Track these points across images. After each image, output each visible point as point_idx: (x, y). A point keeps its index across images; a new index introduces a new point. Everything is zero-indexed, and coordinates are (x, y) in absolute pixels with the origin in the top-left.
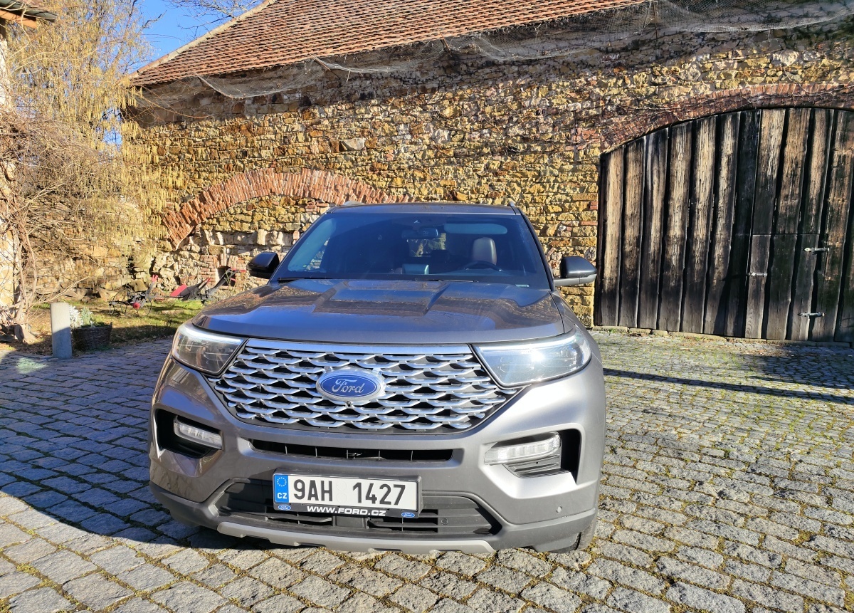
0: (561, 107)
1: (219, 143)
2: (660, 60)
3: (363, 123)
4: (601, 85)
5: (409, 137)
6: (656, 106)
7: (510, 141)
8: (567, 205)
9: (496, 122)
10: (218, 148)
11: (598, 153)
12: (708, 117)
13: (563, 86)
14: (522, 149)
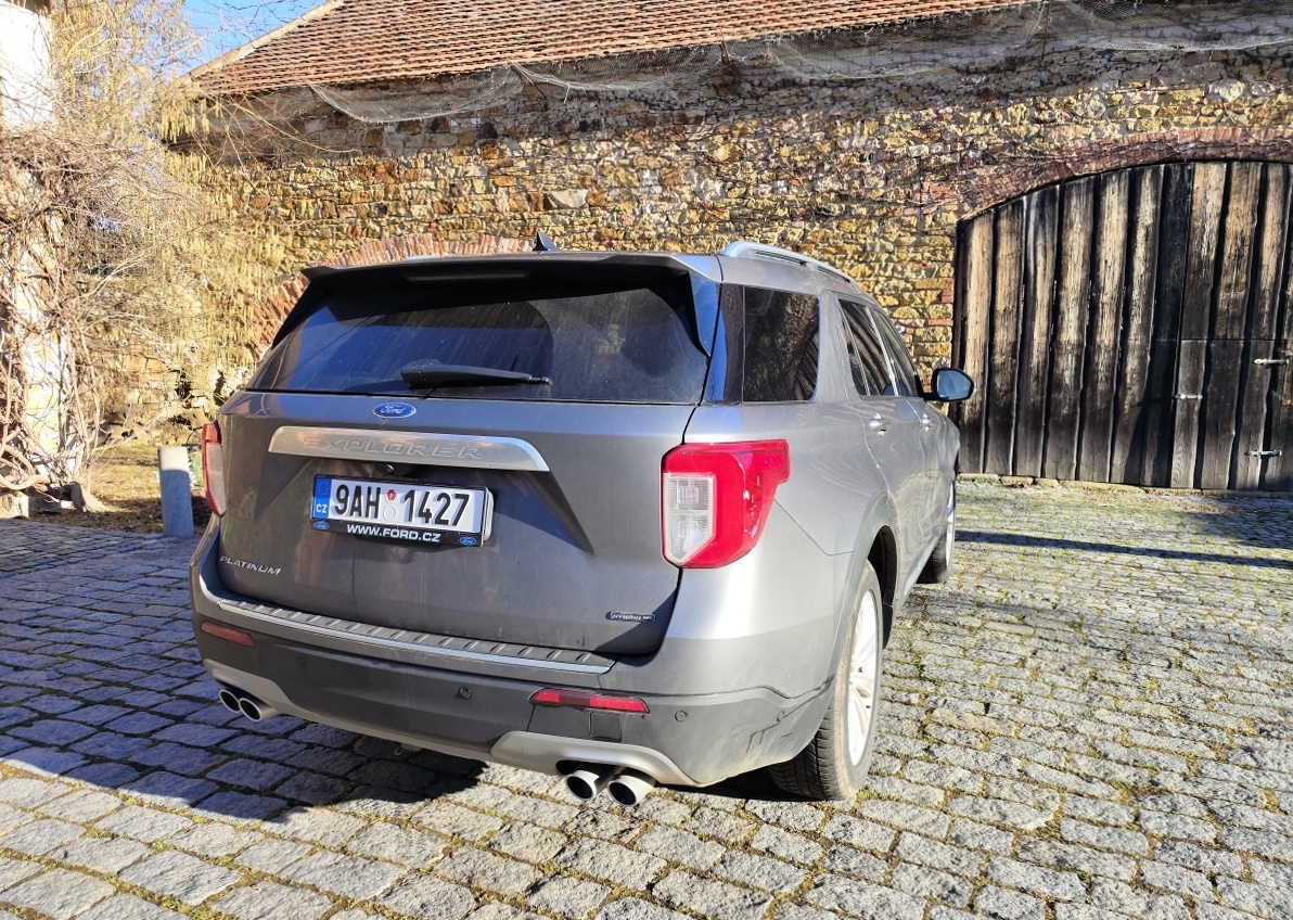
0: (898, 151)
1: (339, 192)
2: (1047, 87)
3: (584, 167)
4: (958, 120)
5: (658, 189)
6: (1041, 154)
7: (819, 200)
8: (906, 296)
9: (798, 171)
10: (336, 200)
11: (953, 219)
12: (1117, 170)
13: (901, 119)
14: (837, 212)
